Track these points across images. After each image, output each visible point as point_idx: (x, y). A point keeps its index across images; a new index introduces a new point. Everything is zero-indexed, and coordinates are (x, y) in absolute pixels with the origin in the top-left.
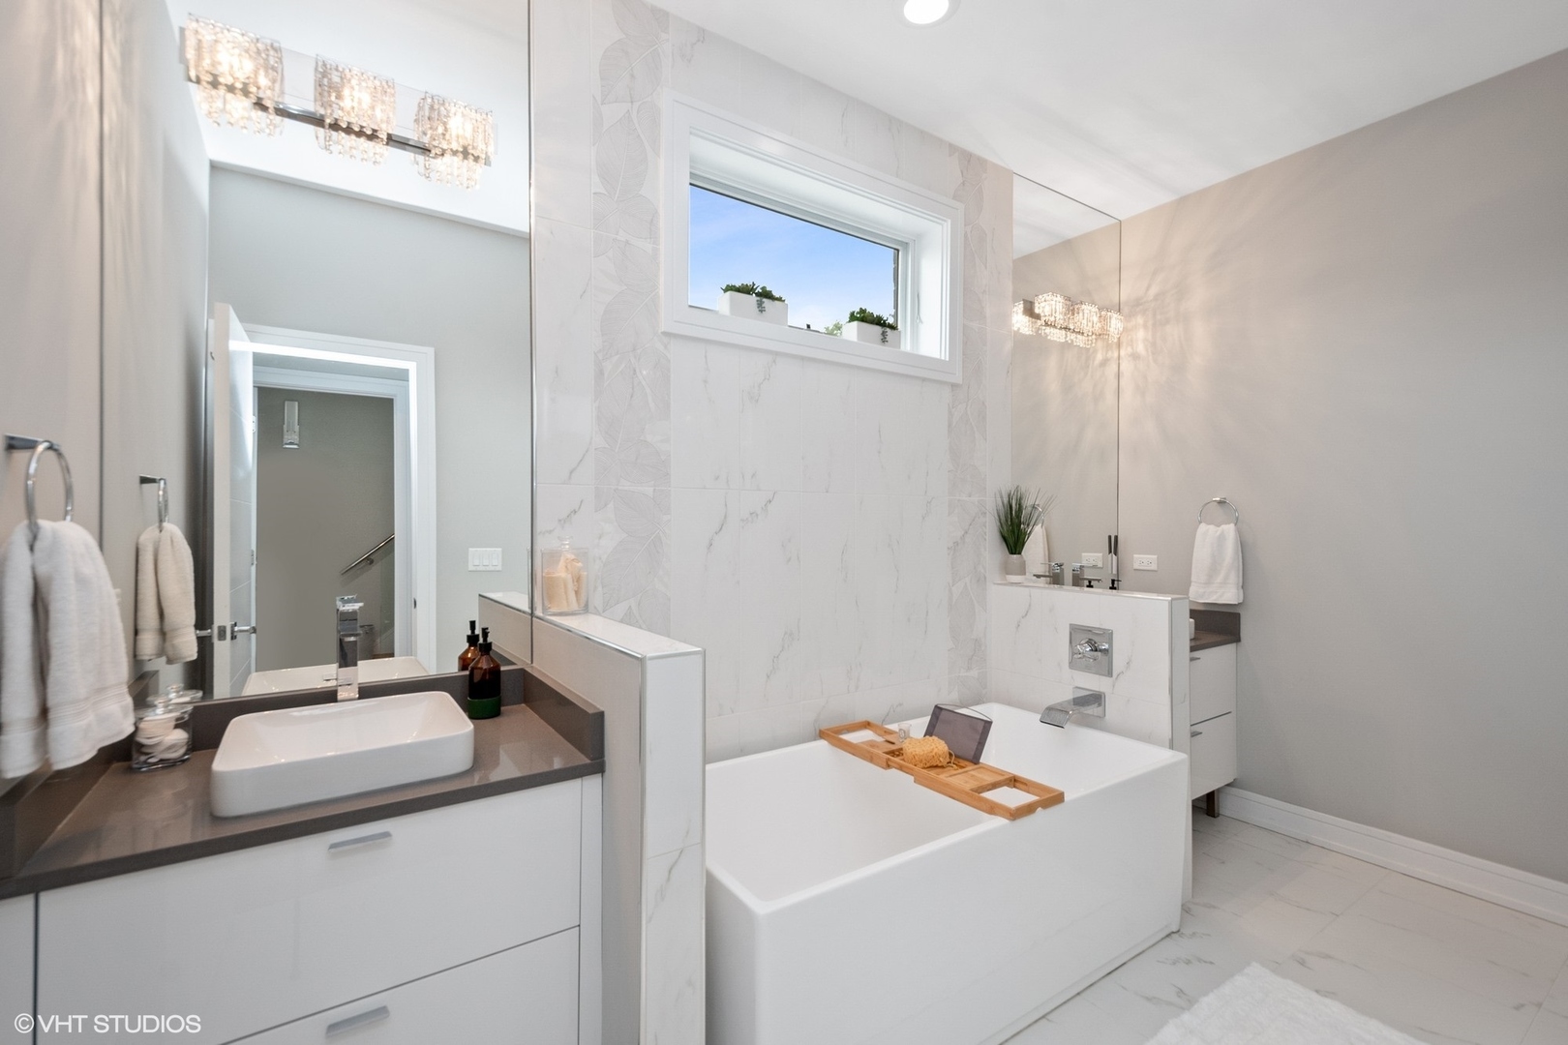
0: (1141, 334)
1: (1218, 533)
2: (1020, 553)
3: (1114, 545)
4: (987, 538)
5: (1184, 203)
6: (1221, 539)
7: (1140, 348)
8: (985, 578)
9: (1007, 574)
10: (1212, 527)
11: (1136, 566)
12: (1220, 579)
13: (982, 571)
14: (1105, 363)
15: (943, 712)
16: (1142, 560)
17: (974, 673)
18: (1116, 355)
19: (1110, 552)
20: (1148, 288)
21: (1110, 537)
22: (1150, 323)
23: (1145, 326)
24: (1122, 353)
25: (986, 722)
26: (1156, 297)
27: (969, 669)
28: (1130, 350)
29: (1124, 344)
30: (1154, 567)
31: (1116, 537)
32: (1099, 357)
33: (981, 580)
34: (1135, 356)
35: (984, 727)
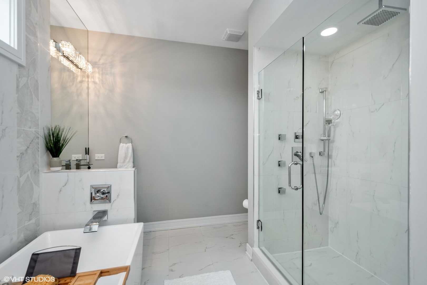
0: (97, 75)
1: (127, 146)
2: (58, 157)
3: (87, 151)
4: (40, 150)
5: (112, 36)
6: (128, 148)
7: (97, 80)
8: (39, 170)
9: (51, 167)
10: (124, 144)
11: (96, 158)
12: (127, 160)
13: (37, 167)
14: (82, 82)
15: (40, 256)
16: (98, 156)
17: (33, 221)
18: (87, 80)
19: (86, 154)
20: (100, 60)
21: (86, 148)
22: (101, 72)
23: (99, 73)
24: (90, 80)
25: (76, 249)
26: (103, 64)
27: (30, 220)
28: (92, 80)
29: (90, 77)
30: (103, 158)
31: (88, 148)
32: (79, 79)
33: (36, 172)
34: (95, 83)
35: (76, 253)
